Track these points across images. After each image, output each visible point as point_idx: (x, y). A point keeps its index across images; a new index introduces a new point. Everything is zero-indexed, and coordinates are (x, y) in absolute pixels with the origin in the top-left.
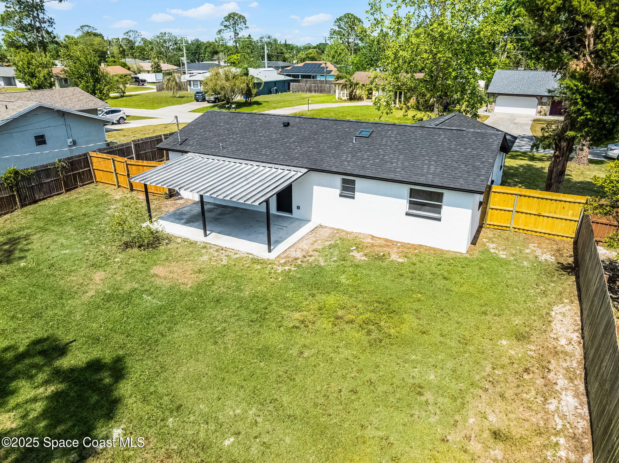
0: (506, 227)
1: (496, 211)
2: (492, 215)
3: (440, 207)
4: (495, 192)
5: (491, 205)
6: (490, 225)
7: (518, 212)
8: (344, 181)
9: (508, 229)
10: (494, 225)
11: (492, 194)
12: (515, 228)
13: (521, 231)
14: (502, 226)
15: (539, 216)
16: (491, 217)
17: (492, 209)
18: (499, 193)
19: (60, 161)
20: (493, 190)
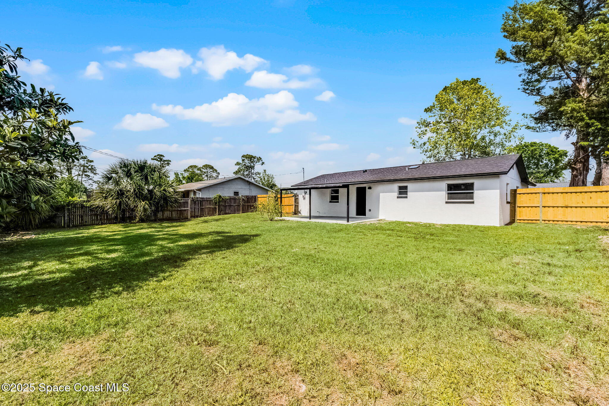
0: (536, 220)
1: (524, 209)
2: (520, 212)
3: (473, 193)
4: (520, 194)
5: (518, 204)
6: (520, 220)
7: (545, 207)
8: (400, 188)
9: (537, 222)
10: (524, 220)
11: (518, 195)
12: (545, 221)
13: (551, 222)
14: (532, 220)
15: (567, 207)
16: (520, 214)
17: (520, 207)
18: (524, 194)
19: (242, 196)
20: (518, 192)
